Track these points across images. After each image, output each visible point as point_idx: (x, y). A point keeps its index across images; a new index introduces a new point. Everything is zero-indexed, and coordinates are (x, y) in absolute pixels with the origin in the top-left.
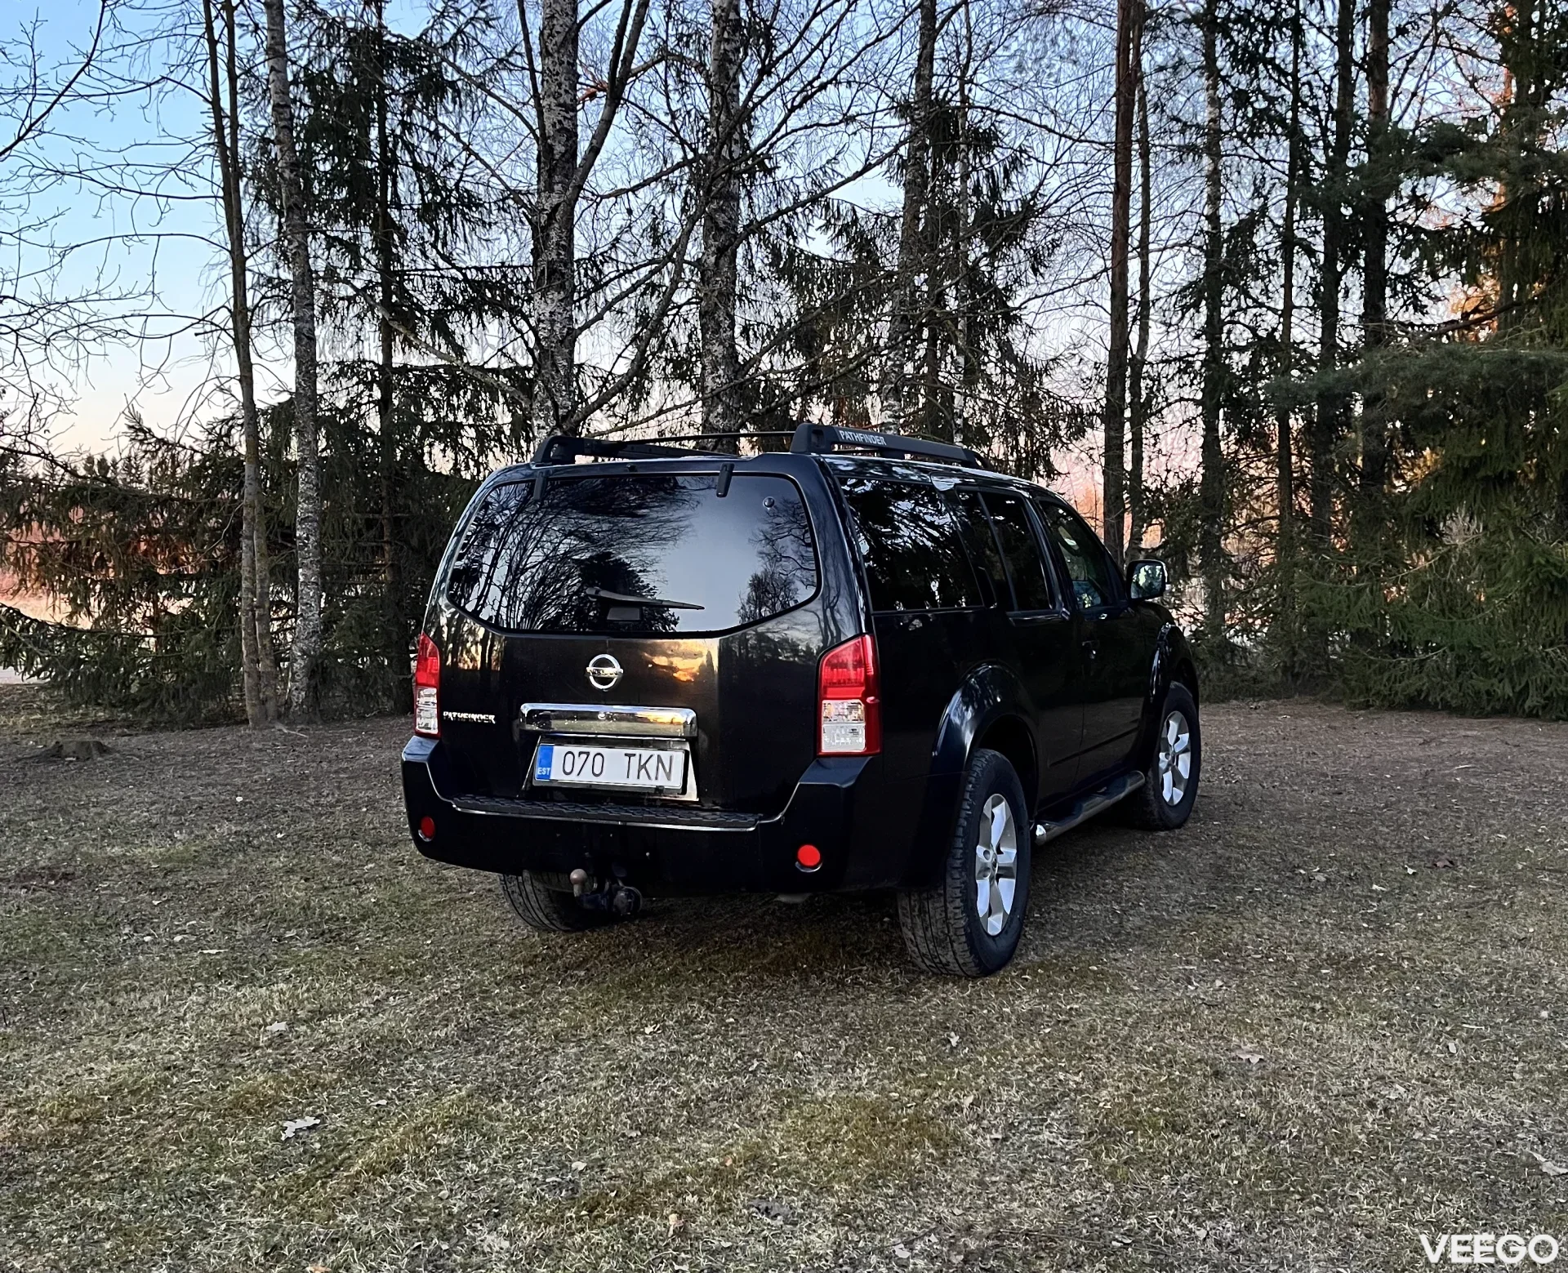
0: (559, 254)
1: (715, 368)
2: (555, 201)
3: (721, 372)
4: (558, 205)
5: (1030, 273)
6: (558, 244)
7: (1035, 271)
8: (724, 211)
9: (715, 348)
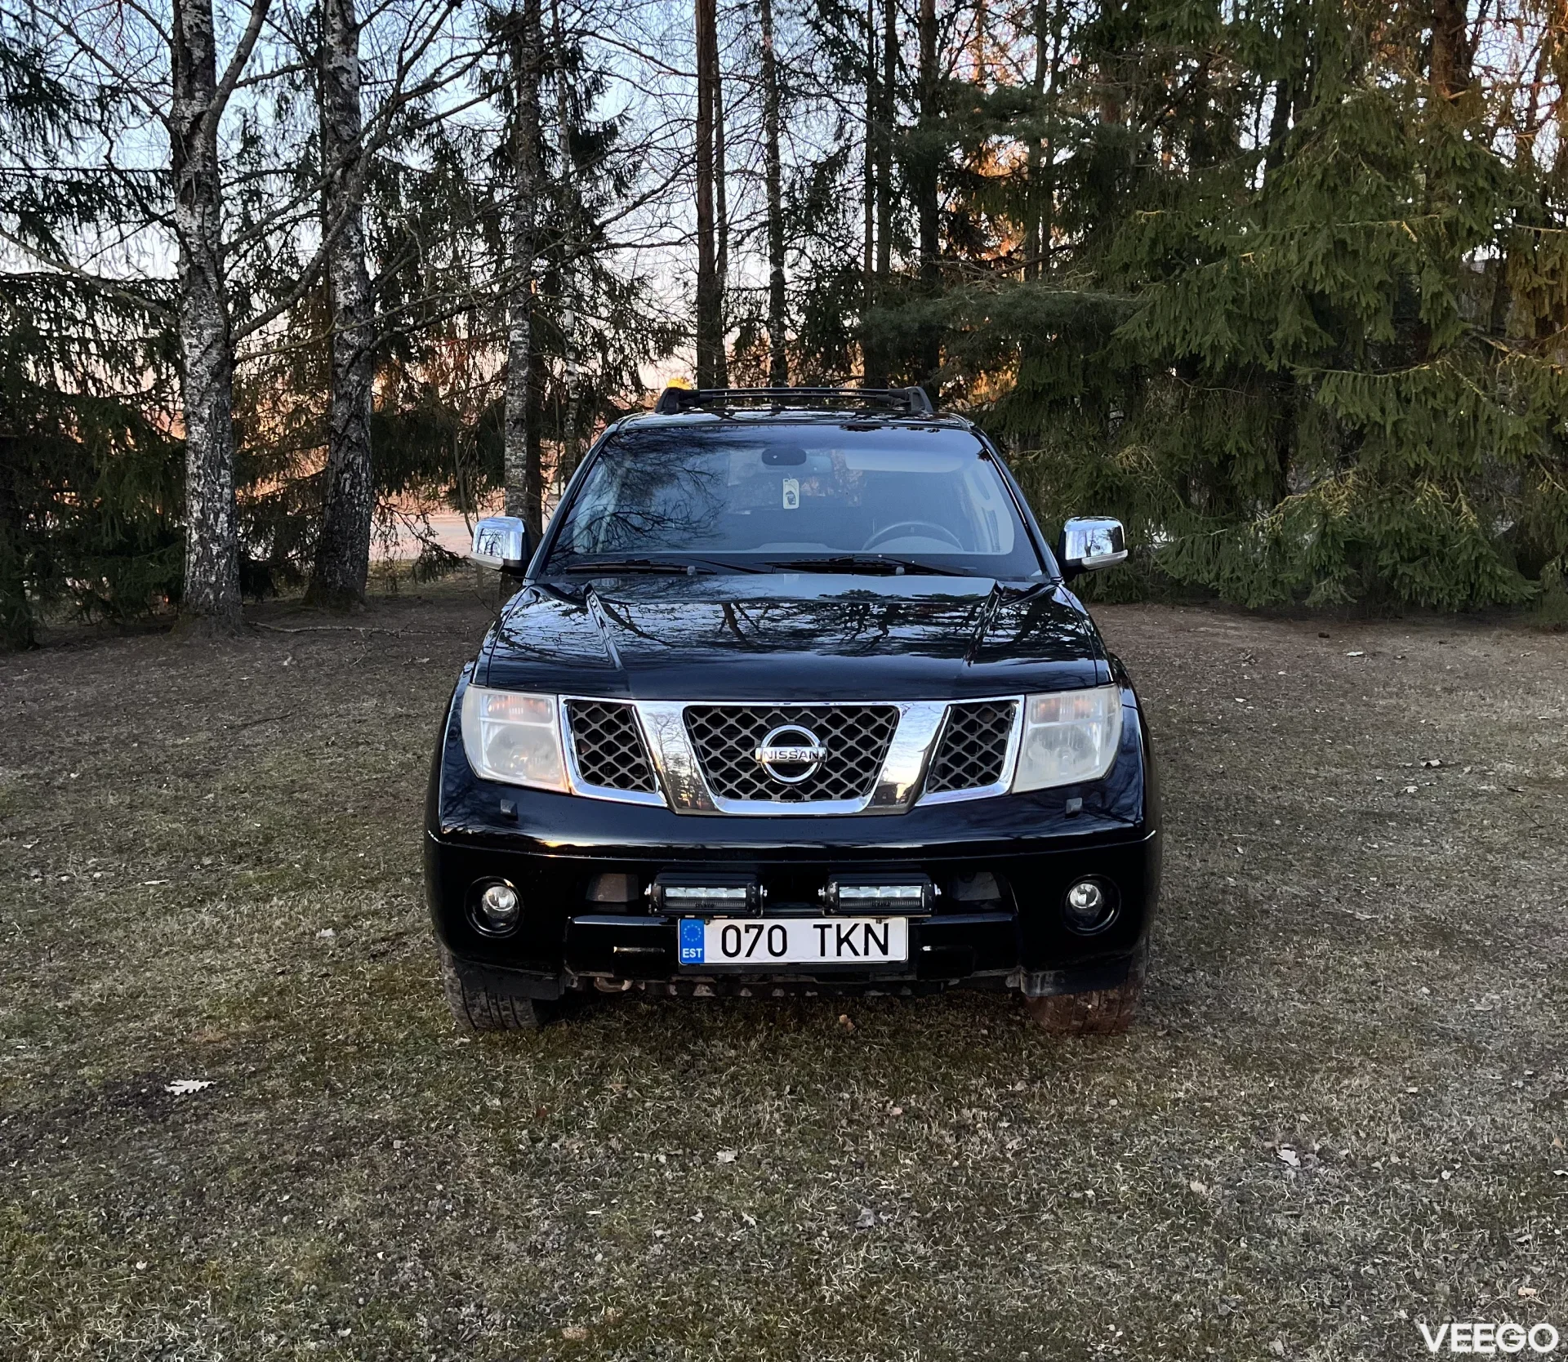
0: (205, 166)
1: (347, 284)
2: (197, 109)
3: (354, 288)
4: (202, 114)
5: (614, 194)
6: (203, 155)
7: (619, 192)
8: (347, 124)
9: (347, 263)
